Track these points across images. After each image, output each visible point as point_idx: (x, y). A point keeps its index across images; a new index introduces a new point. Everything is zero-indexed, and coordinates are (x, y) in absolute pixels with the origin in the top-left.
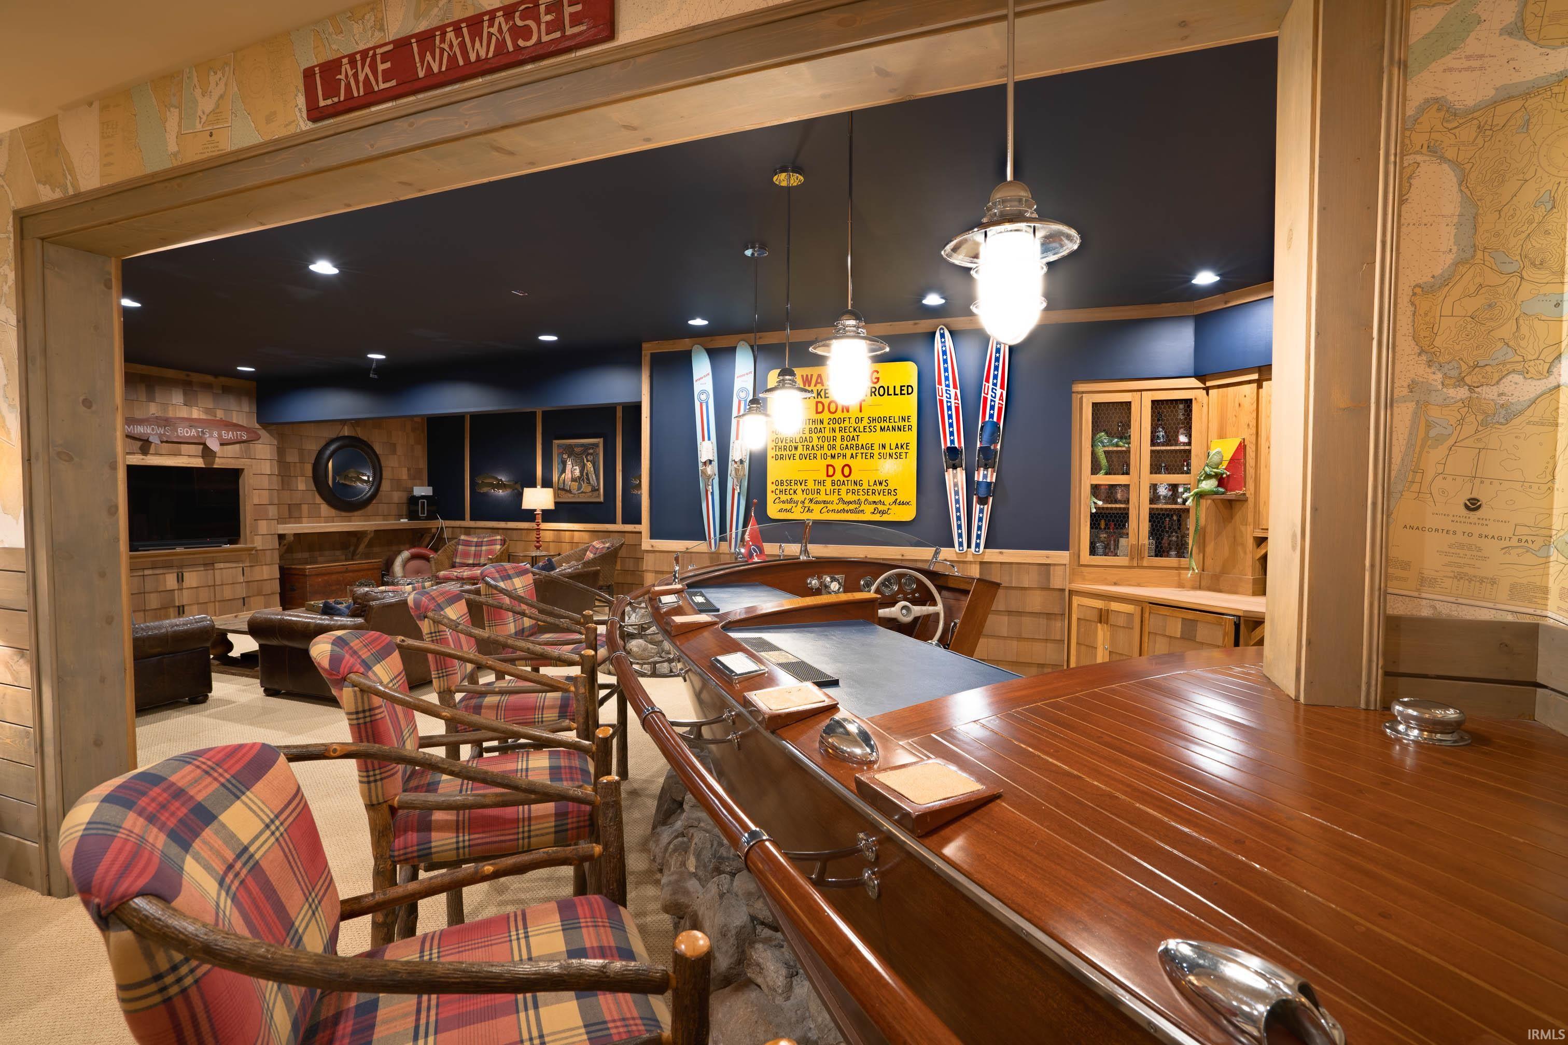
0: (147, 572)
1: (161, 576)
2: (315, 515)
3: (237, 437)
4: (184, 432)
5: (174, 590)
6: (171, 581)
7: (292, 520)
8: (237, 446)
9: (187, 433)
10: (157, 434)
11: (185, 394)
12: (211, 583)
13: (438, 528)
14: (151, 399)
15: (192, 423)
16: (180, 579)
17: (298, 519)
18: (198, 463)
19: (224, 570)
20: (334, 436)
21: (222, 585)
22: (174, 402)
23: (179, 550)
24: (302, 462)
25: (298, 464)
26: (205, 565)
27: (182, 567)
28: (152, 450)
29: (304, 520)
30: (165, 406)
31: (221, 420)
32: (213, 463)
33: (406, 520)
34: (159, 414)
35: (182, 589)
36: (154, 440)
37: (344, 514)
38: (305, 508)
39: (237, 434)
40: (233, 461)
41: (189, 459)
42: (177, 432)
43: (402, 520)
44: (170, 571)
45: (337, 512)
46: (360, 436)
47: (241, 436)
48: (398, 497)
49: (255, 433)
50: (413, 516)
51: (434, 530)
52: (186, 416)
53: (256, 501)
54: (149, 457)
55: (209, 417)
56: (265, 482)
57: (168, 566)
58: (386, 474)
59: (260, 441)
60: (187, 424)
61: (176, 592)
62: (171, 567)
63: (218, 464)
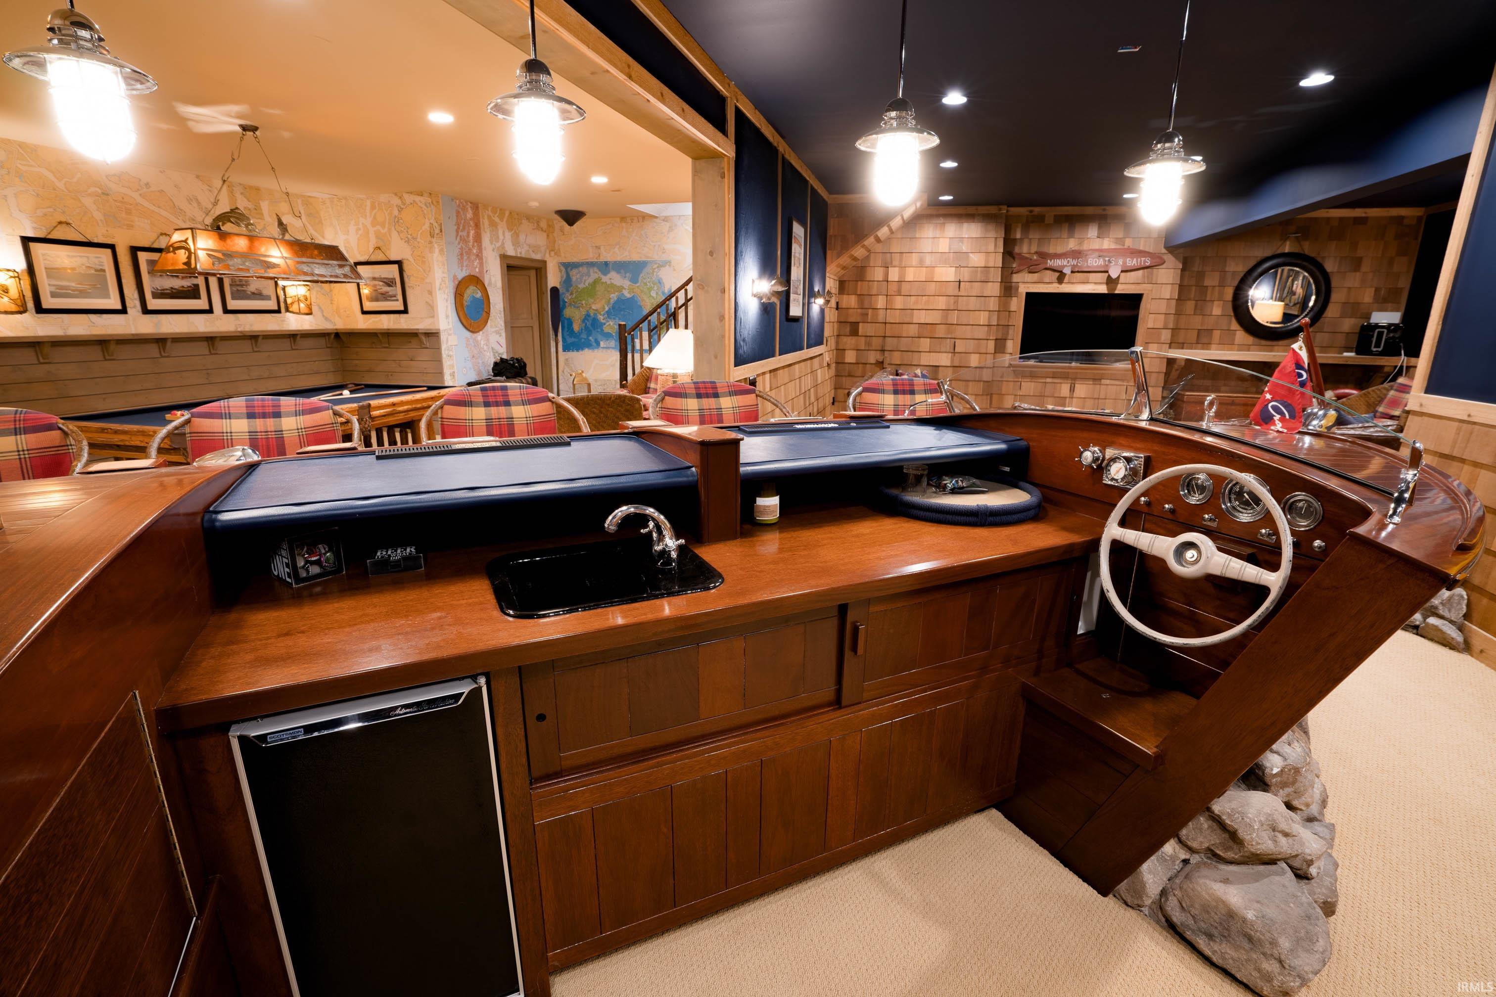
0: (1049, 380)
1: (1059, 385)
2: (1227, 342)
3: (1141, 263)
4: (1094, 262)
5: (1066, 398)
6: (1065, 390)
7: (1200, 345)
8: (1141, 272)
9: (1096, 262)
10: (1071, 265)
11: (1100, 228)
12: (1096, 396)
13: (1396, 367)
14: (1071, 235)
15: (1101, 253)
16: (1072, 390)
17: (1206, 346)
18: (1102, 289)
19: (1109, 387)
20: (1268, 253)
21: (1105, 399)
22: (1089, 236)
23: (1074, 364)
24: (1222, 285)
25: (1217, 288)
26: (1094, 380)
27: (1075, 379)
28: (1066, 280)
29: (1213, 346)
30: (1081, 241)
31: (1129, 248)
32: (1115, 289)
33: (1352, 354)
34: (1076, 248)
35: (1072, 398)
36: (1067, 271)
37: (1263, 342)
38: (1217, 334)
39: (1141, 261)
40: (1133, 286)
41: (1096, 287)
42: (1087, 262)
43: (1346, 354)
44: (1066, 381)
45: (1257, 340)
46: (1307, 252)
47: (1145, 262)
48: (1349, 324)
49: (1161, 258)
50: (1362, 348)
51: (1386, 370)
52: (1097, 247)
53: (1150, 325)
54: (1063, 285)
55: (1118, 247)
56: (1162, 307)
57: (1064, 376)
58: (1337, 297)
59: (1164, 266)
60: (1097, 254)
61: (1068, 399)
62: (1067, 378)
63: (1120, 289)
